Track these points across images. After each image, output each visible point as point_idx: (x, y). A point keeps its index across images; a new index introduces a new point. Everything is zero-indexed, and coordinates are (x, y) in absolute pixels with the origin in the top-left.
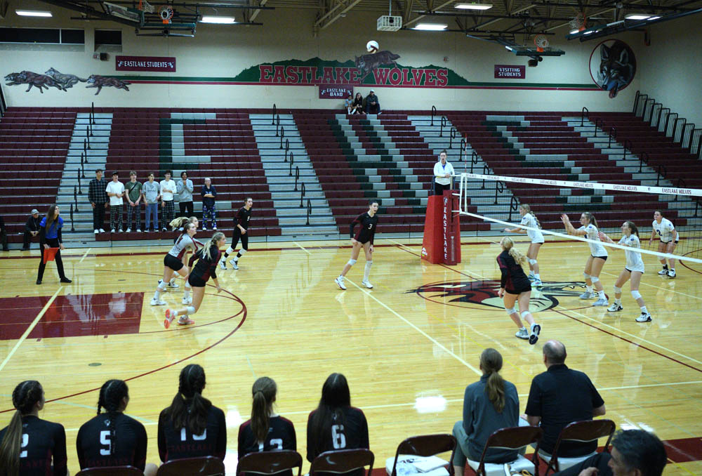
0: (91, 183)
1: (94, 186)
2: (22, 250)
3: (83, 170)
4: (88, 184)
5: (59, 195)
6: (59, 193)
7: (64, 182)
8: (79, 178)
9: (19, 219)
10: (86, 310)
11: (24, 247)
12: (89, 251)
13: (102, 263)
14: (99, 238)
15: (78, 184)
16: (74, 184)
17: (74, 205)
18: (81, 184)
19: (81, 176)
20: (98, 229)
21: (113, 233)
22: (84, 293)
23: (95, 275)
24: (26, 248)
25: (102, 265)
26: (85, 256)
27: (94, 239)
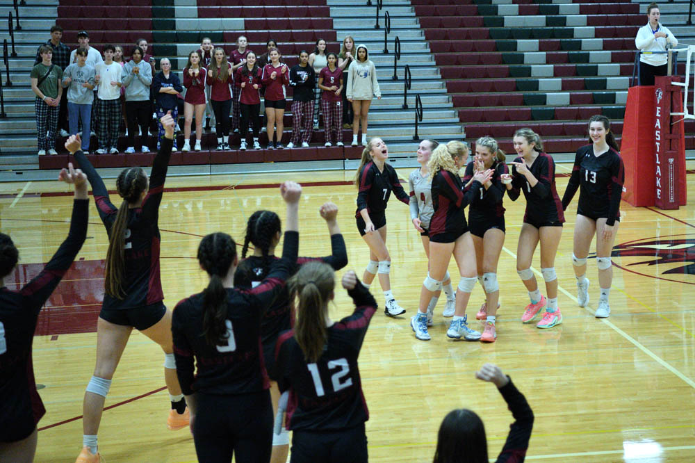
3: (13, 44)
8: (6, 57)
12: (27, 187)
13: (53, 209)
14: (47, 164)
18: (11, 68)
19: (10, 53)
22: (22, 262)
23: (42, 229)
26: (20, 196)
27: (37, 167)
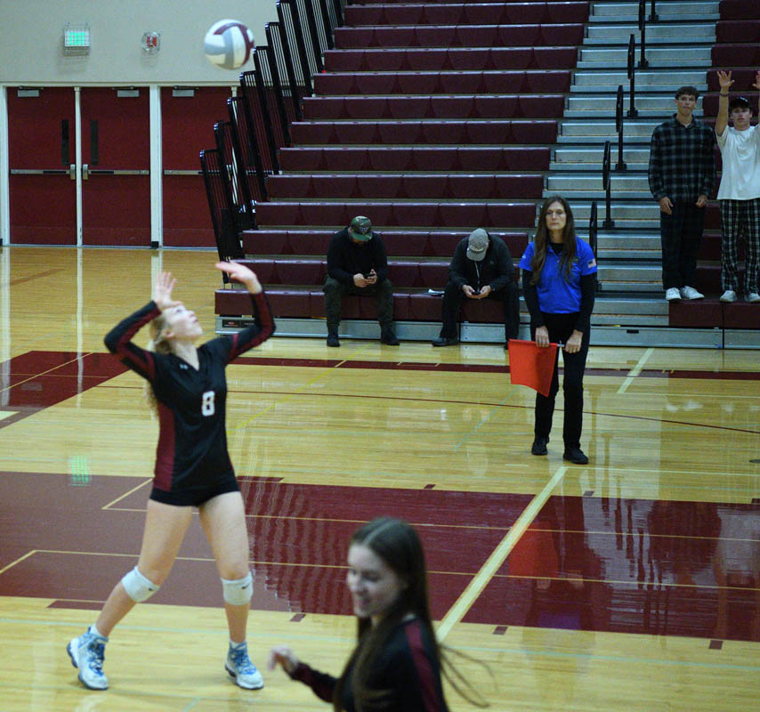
0: (657, 134)
1: (669, 143)
2: (436, 344)
3: (632, 93)
4: (648, 137)
5: (555, 172)
6: (553, 165)
7: (571, 130)
8: (619, 118)
9: (430, 247)
10: (630, 550)
11: (443, 334)
12: (646, 358)
13: (692, 401)
14: (681, 316)
15: (614, 137)
16: (601, 138)
17: (601, 207)
18: (626, 137)
19: (626, 109)
20: (680, 287)
21: (726, 303)
22: (627, 494)
23: (664, 436)
24: (451, 337)
25: (692, 406)
26: (634, 373)
27: (666, 321)
